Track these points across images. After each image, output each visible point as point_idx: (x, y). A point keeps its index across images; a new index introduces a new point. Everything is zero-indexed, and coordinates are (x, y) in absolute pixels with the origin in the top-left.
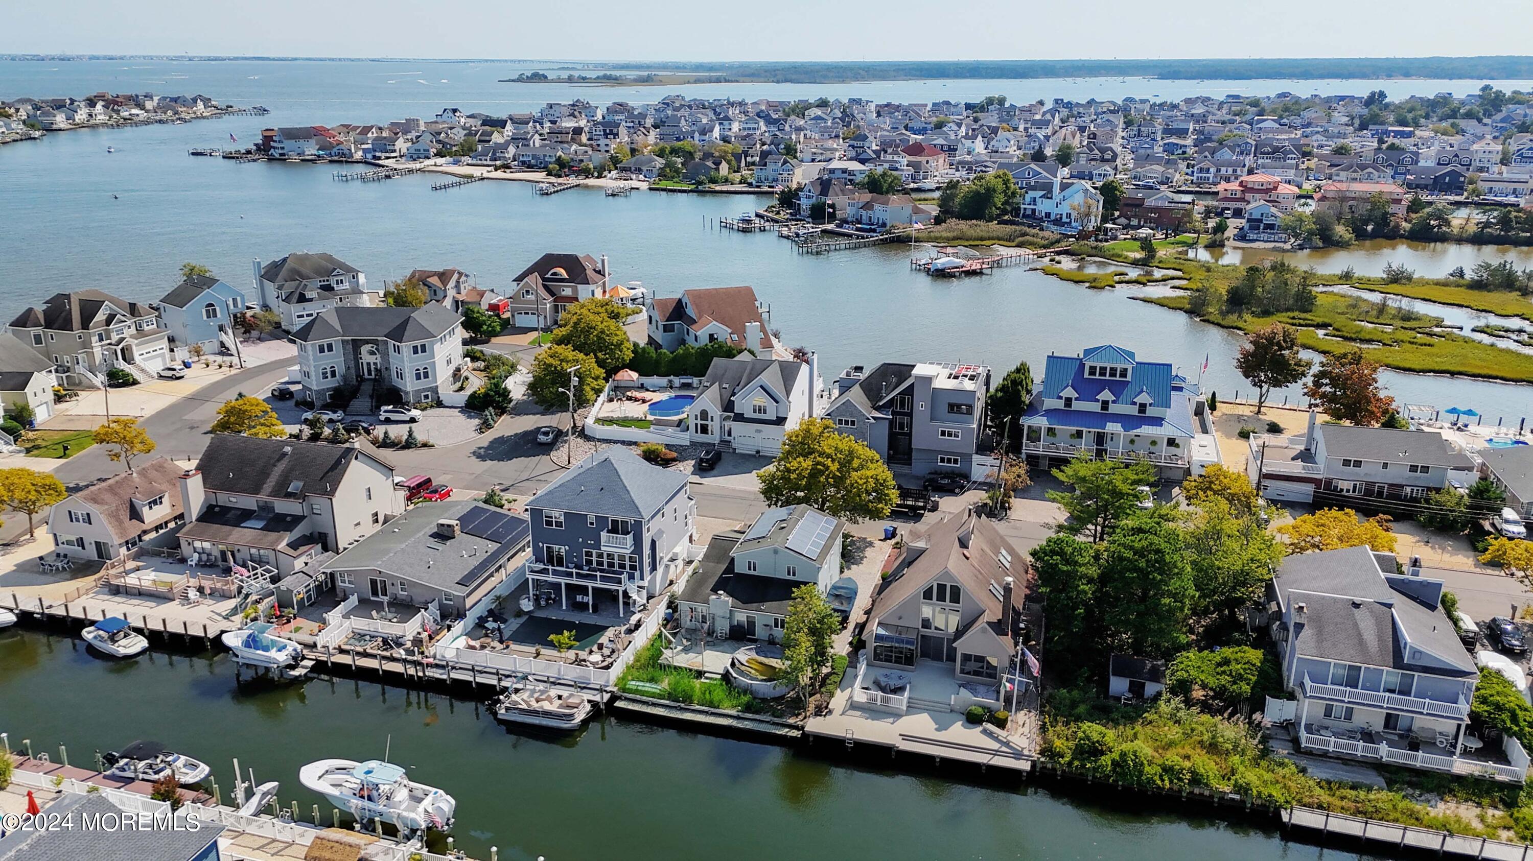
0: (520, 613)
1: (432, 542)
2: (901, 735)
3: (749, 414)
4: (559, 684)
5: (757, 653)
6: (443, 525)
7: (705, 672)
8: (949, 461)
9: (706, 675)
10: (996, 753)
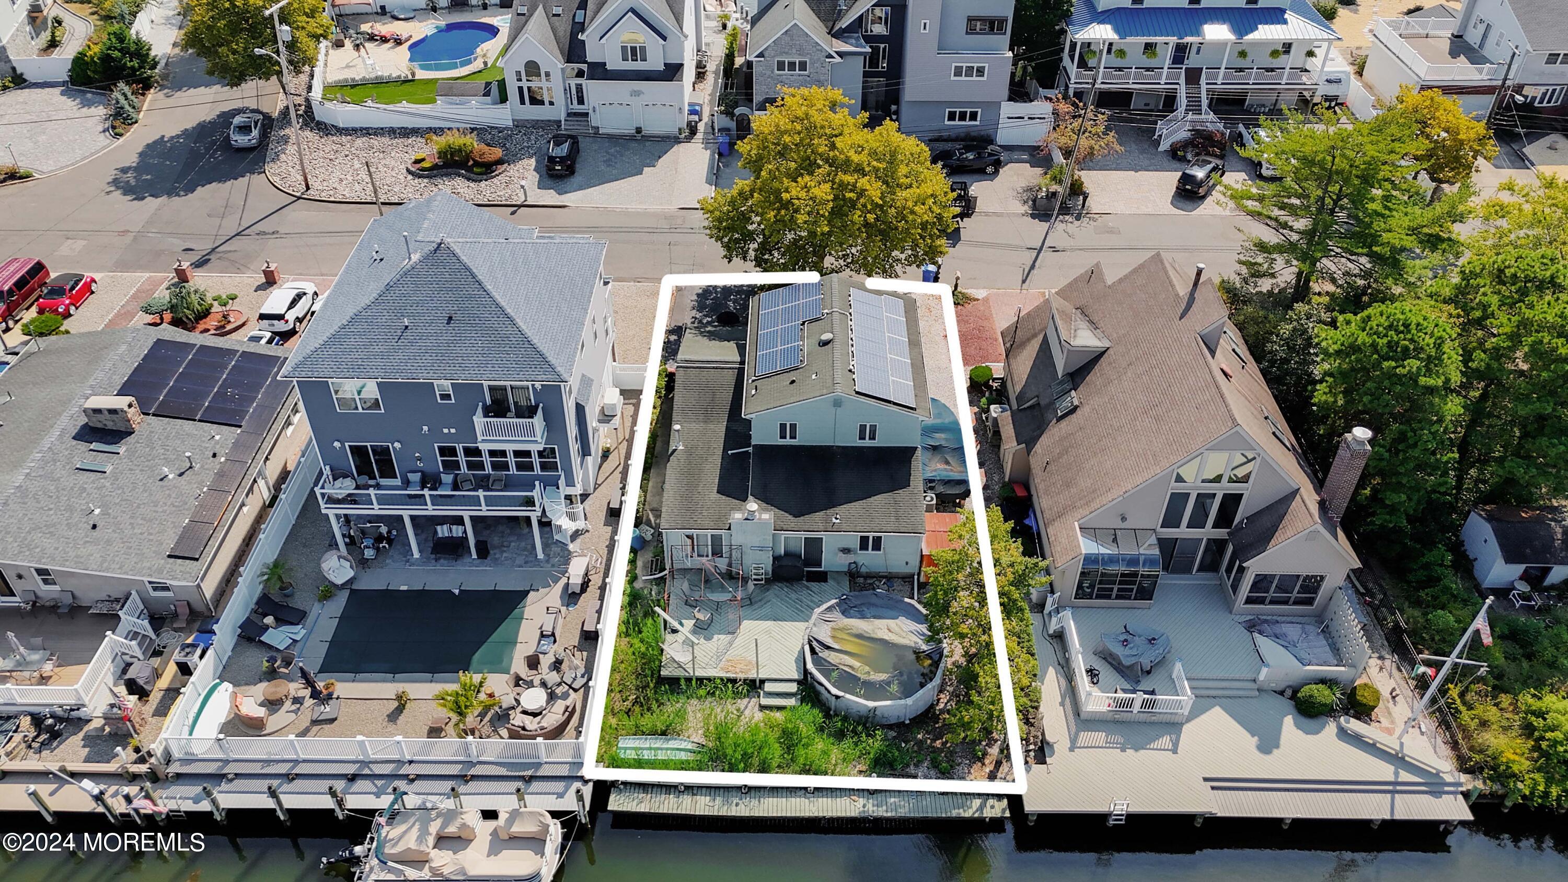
0: (328, 591)
1: (83, 453)
2: (1206, 779)
3: (615, 63)
4: (474, 777)
5: (844, 613)
6: (97, 411)
7: (762, 682)
8: (963, 117)
9: (768, 687)
10: (1393, 788)
